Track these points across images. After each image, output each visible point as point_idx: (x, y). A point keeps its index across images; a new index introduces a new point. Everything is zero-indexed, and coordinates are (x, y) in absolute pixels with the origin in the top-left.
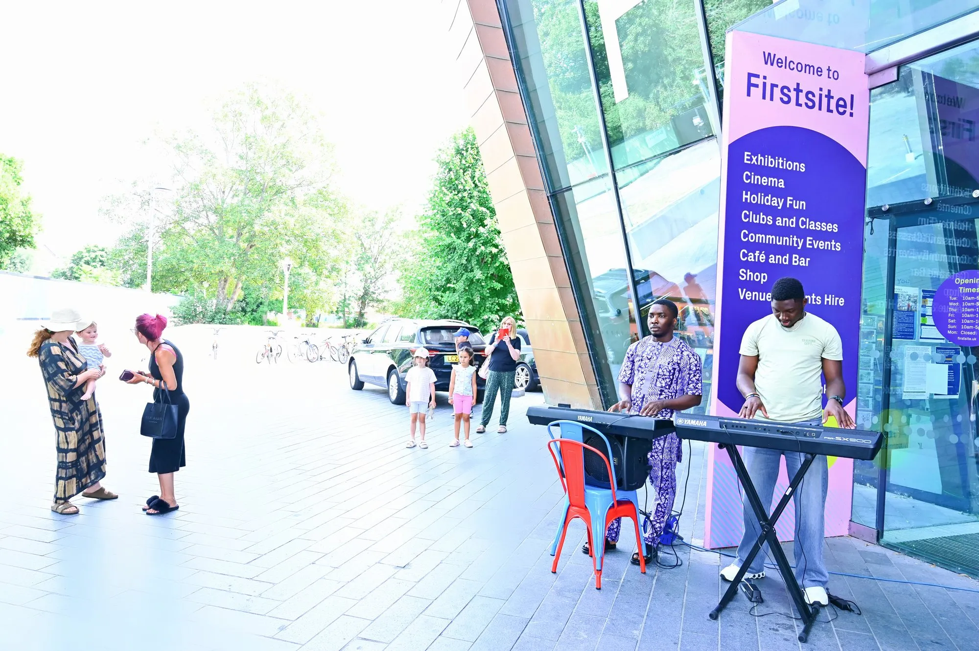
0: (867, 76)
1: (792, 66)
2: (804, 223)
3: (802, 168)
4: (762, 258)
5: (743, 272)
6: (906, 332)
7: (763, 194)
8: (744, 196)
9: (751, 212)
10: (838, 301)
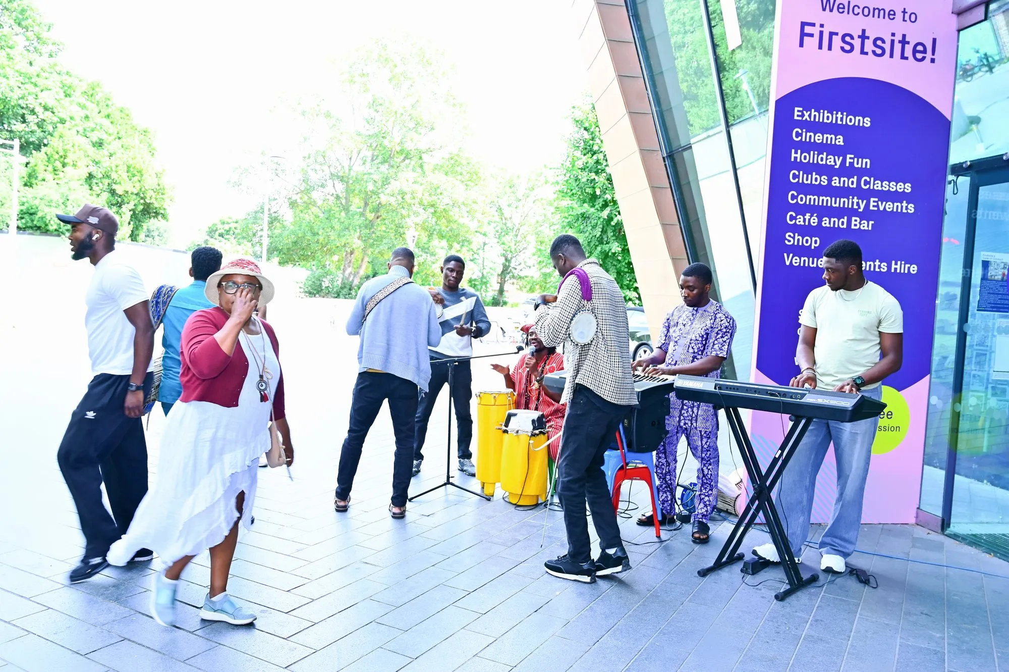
0: (955, 16)
1: (856, 10)
2: (866, 183)
3: (867, 122)
4: (814, 221)
5: (790, 236)
6: (999, 304)
7: (816, 153)
8: (793, 155)
9: (801, 172)
10: (909, 268)
